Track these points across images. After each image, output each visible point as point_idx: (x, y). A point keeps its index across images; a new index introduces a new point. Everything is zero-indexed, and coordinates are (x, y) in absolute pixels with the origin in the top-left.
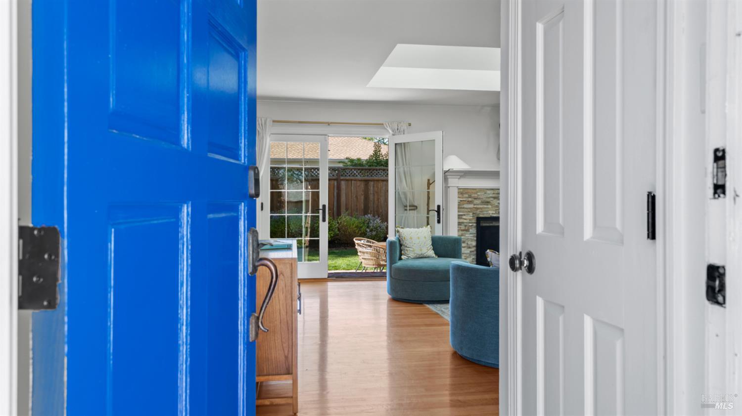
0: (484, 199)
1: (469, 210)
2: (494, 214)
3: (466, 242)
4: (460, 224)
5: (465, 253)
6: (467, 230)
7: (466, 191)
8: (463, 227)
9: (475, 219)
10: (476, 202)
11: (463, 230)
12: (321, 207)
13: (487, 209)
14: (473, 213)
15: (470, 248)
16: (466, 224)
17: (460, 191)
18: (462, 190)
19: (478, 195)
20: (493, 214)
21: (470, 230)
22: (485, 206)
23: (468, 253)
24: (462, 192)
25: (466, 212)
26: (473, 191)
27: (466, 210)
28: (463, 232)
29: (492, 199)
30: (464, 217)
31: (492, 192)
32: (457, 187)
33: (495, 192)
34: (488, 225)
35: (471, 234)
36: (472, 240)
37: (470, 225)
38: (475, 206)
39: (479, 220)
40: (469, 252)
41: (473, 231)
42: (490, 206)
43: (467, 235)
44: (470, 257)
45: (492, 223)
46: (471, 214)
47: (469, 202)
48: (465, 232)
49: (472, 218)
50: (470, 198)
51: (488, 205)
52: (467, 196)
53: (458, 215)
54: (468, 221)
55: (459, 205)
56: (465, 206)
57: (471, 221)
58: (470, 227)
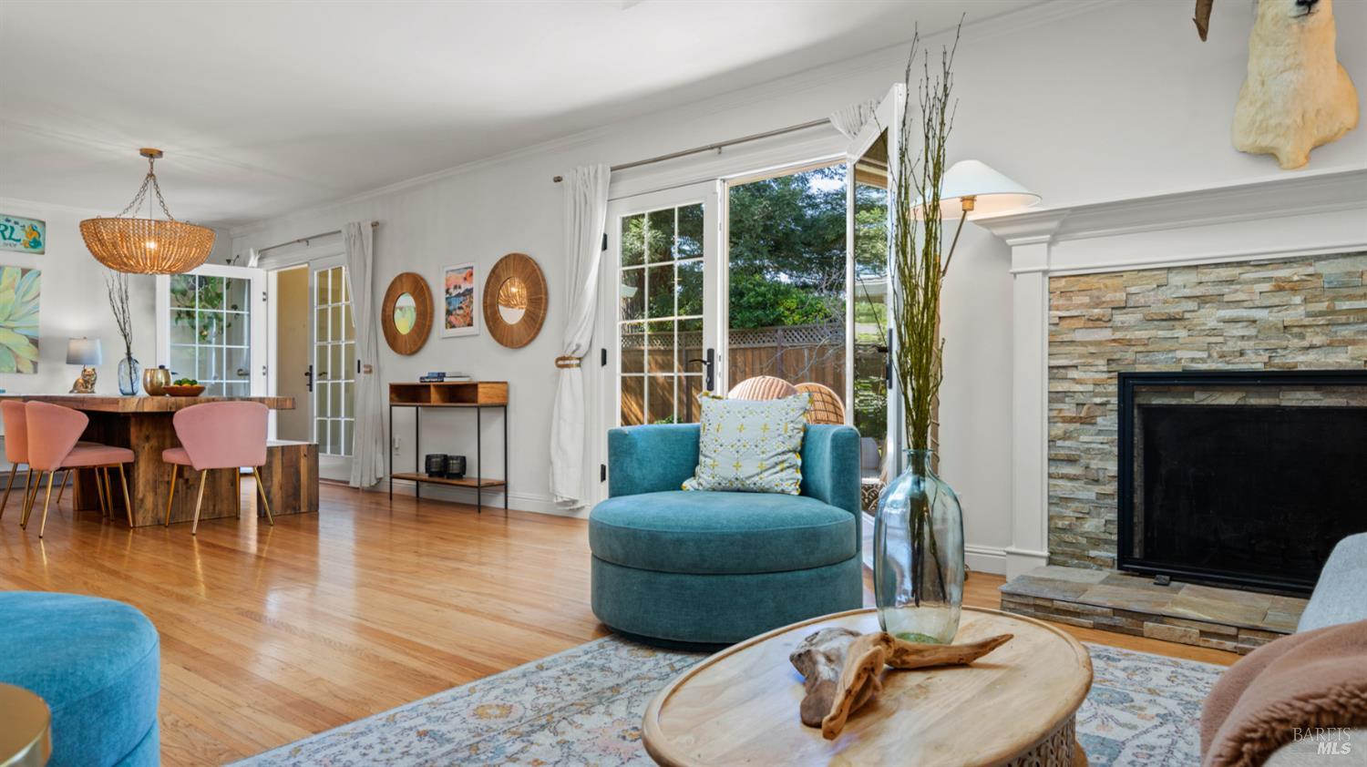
0: (1157, 309)
1: (1092, 349)
2: (1203, 360)
3: (1083, 462)
4: (1055, 397)
5: (1080, 500)
6: (1088, 420)
7: (1083, 283)
8: (1069, 409)
9: (1116, 381)
10: (1119, 318)
11: (1072, 420)
12: (705, 358)
13: (1167, 345)
14: (1110, 361)
15: (1096, 481)
16: (1081, 399)
17: (1055, 284)
18: (1063, 282)
19: (1128, 294)
20: (1193, 360)
21: (1099, 420)
22: (1162, 333)
23: (1088, 501)
24: (1063, 286)
25: (1081, 356)
26: (1109, 282)
27: (1081, 349)
28: (1072, 427)
29: (1192, 305)
30: (1073, 374)
31: (1192, 277)
32: (1045, 272)
33: (1204, 279)
34: (1174, 402)
35: (1100, 432)
36: (1104, 455)
37: (1098, 400)
38: (1118, 335)
39: (1129, 384)
40: (1093, 496)
41: (1110, 422)
42: (1181, 333)
43: (1083, 438)
44: (1099, 515)
45: (1192, 397)
46: (1101, 363)
47: (1095, 322)
48: (1078, 425)
49: (1105, 376)
50: (1097, 305)
51: (1173, 328)
52: (1087, 300)
53: (1051, 368)
54: (1090, 388)
55: (1051, 334)
56: (1080, 336)
57: (1098, 389)
58: (1099, 411)
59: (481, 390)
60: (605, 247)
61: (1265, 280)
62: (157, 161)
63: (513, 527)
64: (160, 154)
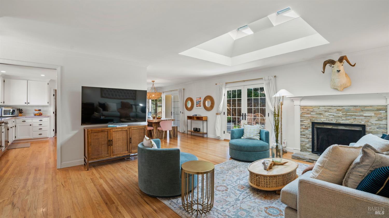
0: (318, 112)
1: (308, 118)
2: (326, 121)
3: (306, 135)
4: (301, 125)
5: (306, 141)
6: (307, 129)
7: (306, 107)
8: (304, 127)
9: (311, 123)
10: (312, 113)
11: (304, 129)
12: (242, 115)
13: (320, 118)
14: (310, 120)
15: (308, 139)
16: (306, 125)
17: (301, 107)
18: (303, 107)
19: (313, 110)
20: (324, 121)
21: (309, 129)
22: (319, 116)
23: (307, 142)
24: (303, 108)
25: (306, 119)
26: (310, 107)
27: (306, 118)
28: (304, 130)
29: (324, 112)
30: (304, 121)
31: (324, 108)
32: (300, 105)
33: (326, 108)
34: (321, 127)
35: (309, 131)
36: (309, 134)
37: (308, 126)
38: (312, 116)
39: (313, 124)
40: (308, 141)
41: (310, 129)
42: (322, 116)
43: (306, 132)
44: (309, 144)
45: (324, 126)
46: (309, 120)
47: (308, 114)
48: (305, 130)
49: (310, 122)
50: (308, 111)
51: (321, 115)
52: (306, 110)
53: (301, 120)
54: (307, 124)
55: (301, 115)
56: (305, 116)
57: (309, 124)
58: (309, 127)
59: (203, 118)
60: (224, 95)
61: (336, 109)
62: (154, 82)
63: (208, 141)
64: (154, 81)
